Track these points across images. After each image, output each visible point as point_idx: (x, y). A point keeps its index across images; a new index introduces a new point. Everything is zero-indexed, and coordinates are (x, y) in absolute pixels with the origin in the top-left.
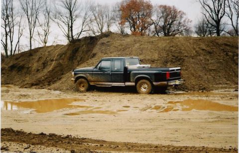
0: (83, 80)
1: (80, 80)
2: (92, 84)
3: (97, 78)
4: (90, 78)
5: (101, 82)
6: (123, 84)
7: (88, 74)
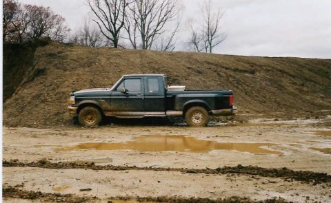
0: (92, 108)
1: (87, 108)
2: (108, 114)
3: (117, 105)
4: (105, 105)
5: (125, 111)
6: (164, 113)
7: (103, 99)
